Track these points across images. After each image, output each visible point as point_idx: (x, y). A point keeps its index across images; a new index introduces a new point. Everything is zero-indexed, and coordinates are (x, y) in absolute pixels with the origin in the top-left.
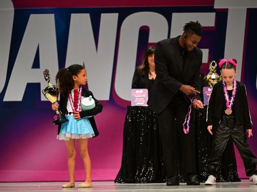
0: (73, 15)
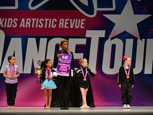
0: (29, 39)
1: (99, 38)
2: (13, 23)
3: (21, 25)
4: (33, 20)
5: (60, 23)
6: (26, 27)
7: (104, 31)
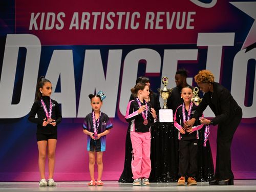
0: (87, 51)
1: (224, 47)
2: (57, 22)
3: (72, 25)
4: (94, 16)
5: (147, 21)
6: (82, 28)
7: (233, 34)
